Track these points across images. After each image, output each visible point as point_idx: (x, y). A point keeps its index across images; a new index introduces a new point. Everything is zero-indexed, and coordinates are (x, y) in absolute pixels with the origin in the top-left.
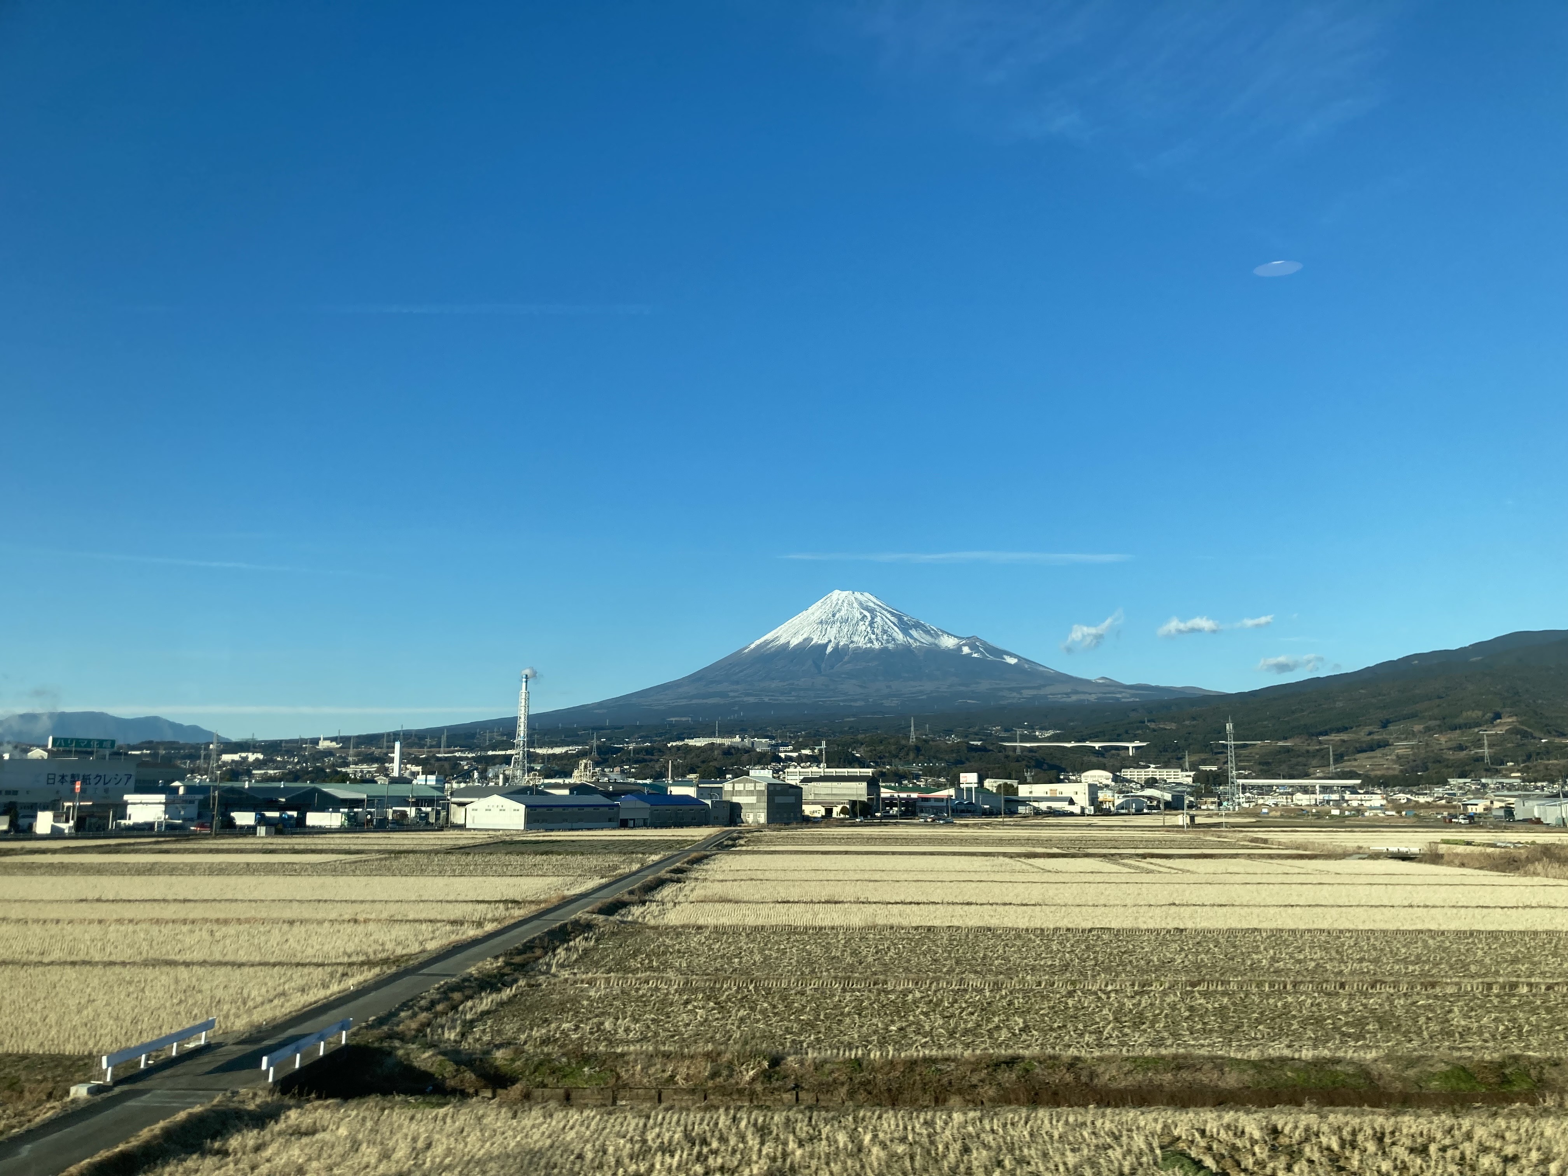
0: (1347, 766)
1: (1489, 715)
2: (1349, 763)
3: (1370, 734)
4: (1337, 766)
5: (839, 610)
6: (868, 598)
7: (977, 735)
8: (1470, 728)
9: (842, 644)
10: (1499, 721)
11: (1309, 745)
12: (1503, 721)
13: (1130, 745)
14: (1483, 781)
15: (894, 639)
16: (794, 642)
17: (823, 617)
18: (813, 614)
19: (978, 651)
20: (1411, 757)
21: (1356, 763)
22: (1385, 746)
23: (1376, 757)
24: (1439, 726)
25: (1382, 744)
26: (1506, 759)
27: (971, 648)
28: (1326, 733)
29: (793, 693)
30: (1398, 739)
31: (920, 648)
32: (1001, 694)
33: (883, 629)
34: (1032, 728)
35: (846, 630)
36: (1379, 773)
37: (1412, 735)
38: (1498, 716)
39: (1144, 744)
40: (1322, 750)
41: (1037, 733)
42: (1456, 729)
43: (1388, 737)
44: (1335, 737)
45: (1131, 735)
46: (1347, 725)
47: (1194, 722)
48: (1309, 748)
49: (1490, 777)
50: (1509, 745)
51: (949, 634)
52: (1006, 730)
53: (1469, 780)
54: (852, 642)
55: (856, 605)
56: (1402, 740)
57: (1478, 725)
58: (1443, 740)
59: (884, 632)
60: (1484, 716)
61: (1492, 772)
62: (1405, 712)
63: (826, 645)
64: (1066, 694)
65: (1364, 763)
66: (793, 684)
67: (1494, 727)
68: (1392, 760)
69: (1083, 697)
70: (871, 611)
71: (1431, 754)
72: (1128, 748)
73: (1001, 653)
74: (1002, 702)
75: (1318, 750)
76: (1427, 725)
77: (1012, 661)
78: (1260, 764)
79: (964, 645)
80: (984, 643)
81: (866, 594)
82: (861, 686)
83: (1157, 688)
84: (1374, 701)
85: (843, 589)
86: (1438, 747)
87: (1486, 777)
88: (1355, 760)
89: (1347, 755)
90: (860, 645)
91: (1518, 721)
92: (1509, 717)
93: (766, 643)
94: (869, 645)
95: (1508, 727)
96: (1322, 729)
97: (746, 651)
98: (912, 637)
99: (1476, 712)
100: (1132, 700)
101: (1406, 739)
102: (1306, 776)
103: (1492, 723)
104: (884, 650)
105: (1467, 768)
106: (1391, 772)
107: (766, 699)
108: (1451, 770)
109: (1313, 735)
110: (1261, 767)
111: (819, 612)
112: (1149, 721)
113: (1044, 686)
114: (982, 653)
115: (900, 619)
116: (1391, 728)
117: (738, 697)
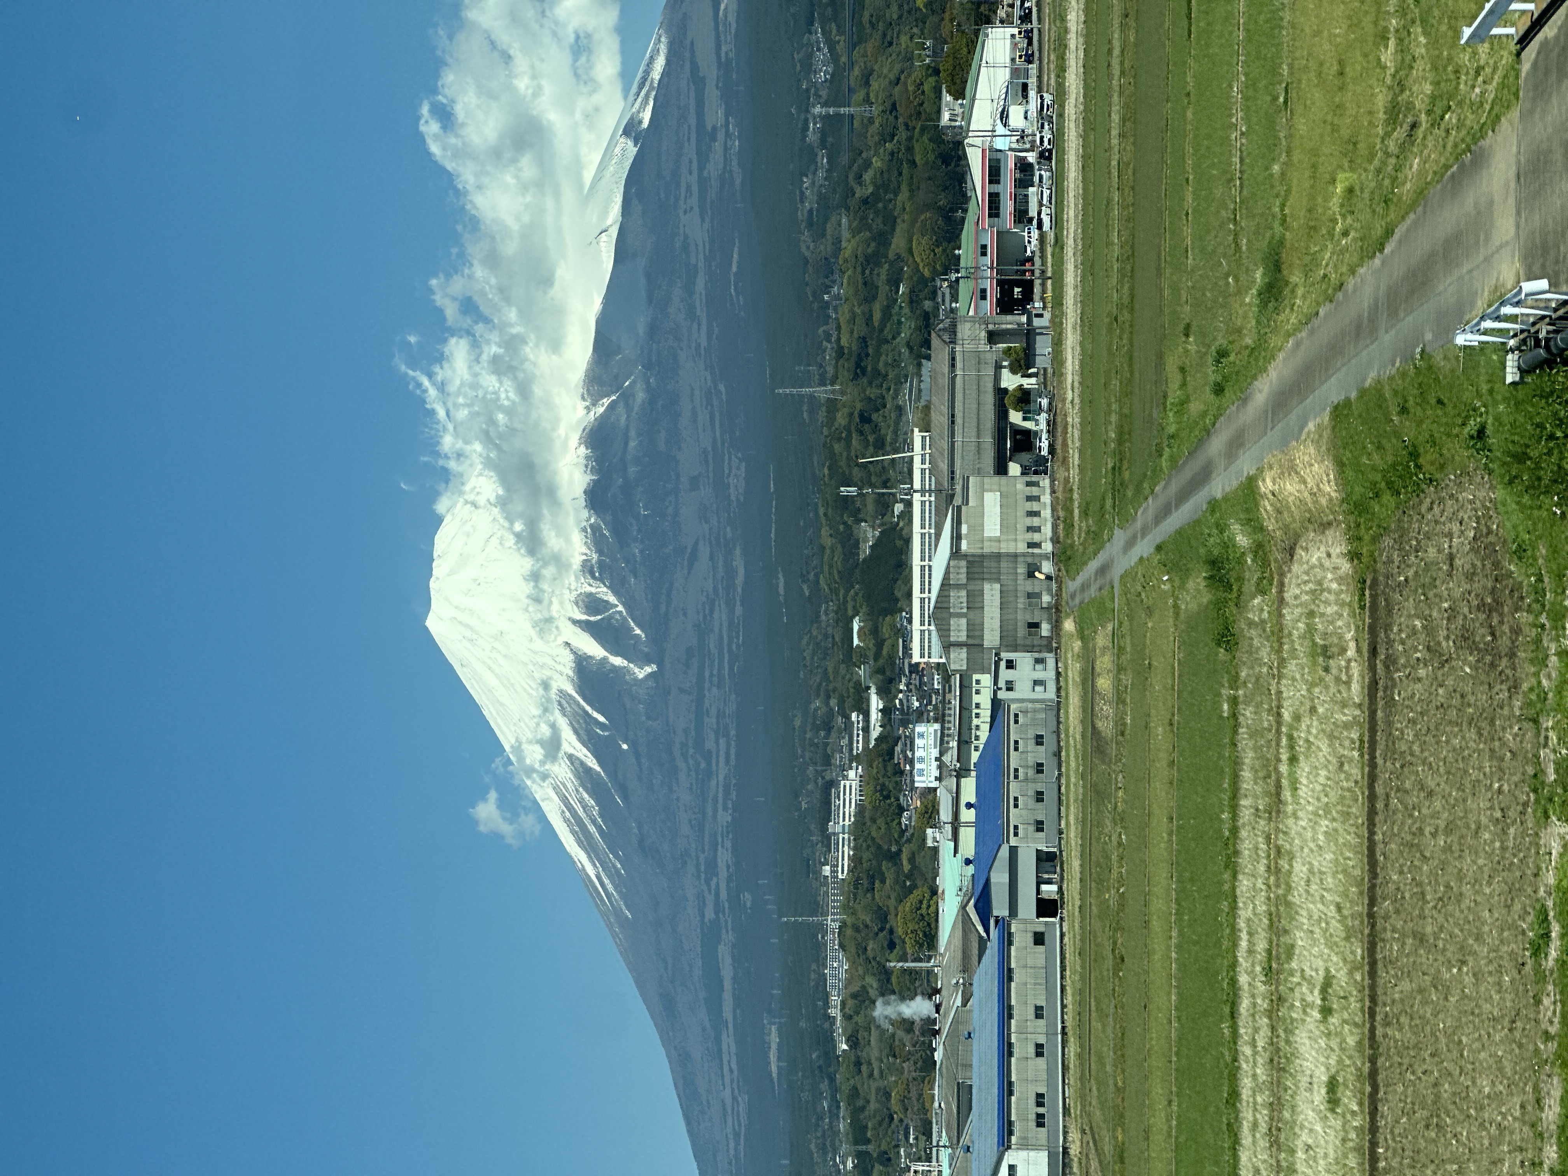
117: (717, 895)
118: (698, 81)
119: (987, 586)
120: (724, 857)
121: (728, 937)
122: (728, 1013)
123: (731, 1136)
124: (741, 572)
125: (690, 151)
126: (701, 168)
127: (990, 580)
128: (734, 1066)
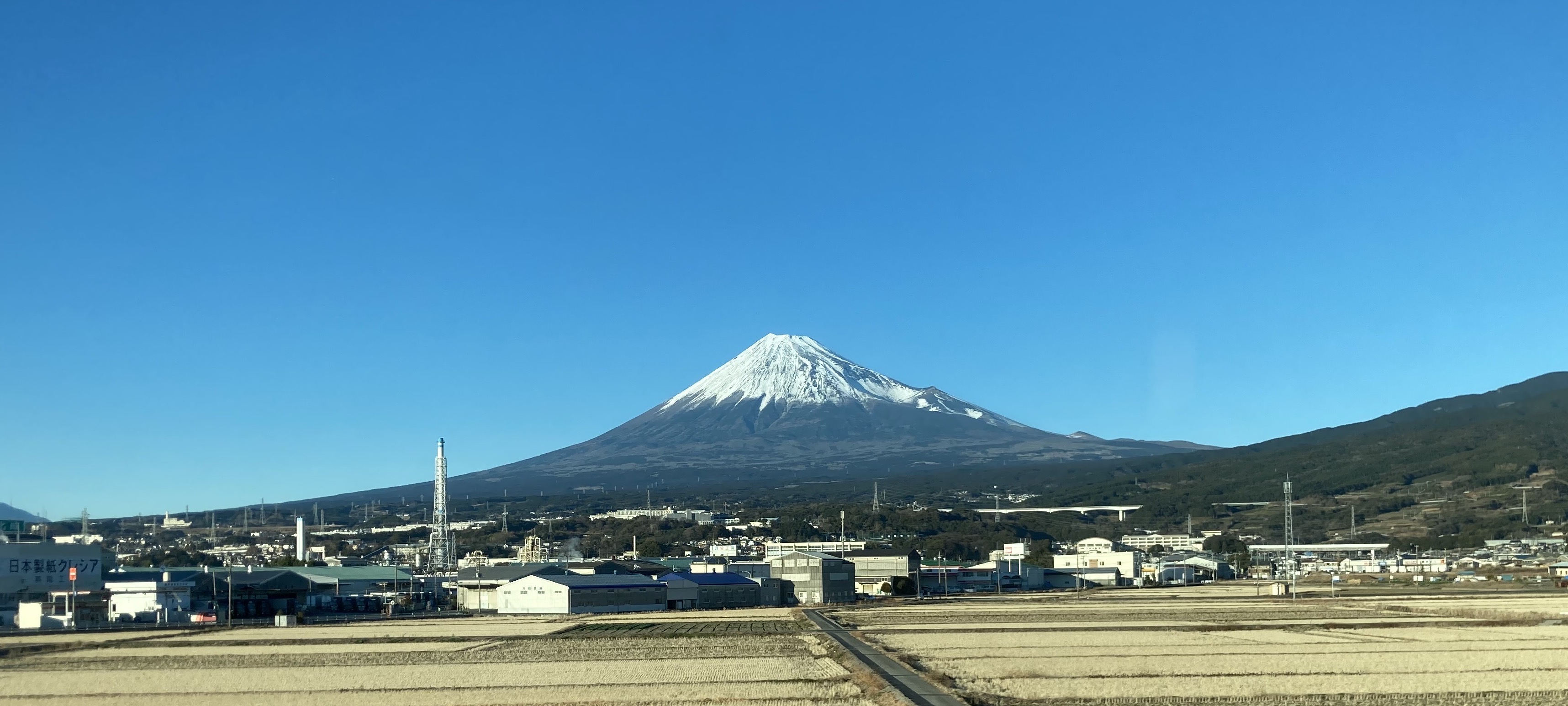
0: (1370, 528)
1: (1525, 468)
2: (1371, 525)
3: (1392, 491)
4: (1359, 528)
5: (774, 358)
6: (808, 343)
7: (944, 501)
8: (1503, 483)
9: (777, 398)
10: (1535, 474)
11: (1324, 505)
12: (1540, 474)
13: (1120, 509)
14: (1524, 541)
15: (839, 392)
16: (722, 397)
17: (756, 367)
18: (743, 363)
19: (936, 404)
20: (1441, 517)
21: (1379, 525)
22: (1410, 506)
23: (1401, 518)
24: (1470, 481)
25: (1406, 502)
26: (1544, 517)
27: (928, 401)
28: (1342, 492)
29: (722, 457)
30: (1424, 497)
31: (870, 403)
32: (963, 453)
33: (827, 381)
34: (1003, 491)
35: (782, 382)
36: (1404, 535)
37: (1441, 492)
38: (1534, 469)
39: (1137, 507)
40: (1339, 510)
41: (1010, 498)
42: (1488, 484)
43: (1413, 495)
44: (1354, 496)
45: (1120, 498)
46: (1366, 482)
47: (1191, 482)
48: (1325, 508)
49: (1531, 537)
50: (1547, 501)
51: (903, 385)
52: (974, 495)
53: (1508, 541)
54: (790, 396)
55: (794, 352)
56: (1429, 498)
57: (1513, 479)
58: (1475, 497)
59: (828, 383)
60: (1518, 469)
61: (1532, 532)
62: (1431, 466)
63: (759, 400)
64: (1037, 452)
65: (1389, 524)
66: (721, 446)
67: (1530, 481)
68: (1419, 521)
69: (1057, 455)
70: (813, 359)
71: (1462, 513)
72: (1118, 512)
73: (961, 406)
74: (964, 463)
75: (1334, 511)
76: (1456, 480)
77: (977, 415)
78: (1270, 527)
79: (920, 397)
80: (943, 395)
81: (806, 338)
82: (800, 448)
83: (1142, 444)
84: (1395, 453)
85: (778, 333)
86: (1470, 505)
87: (1527, 538)
88: (1378, 521)
89: (1369, 516)
90: (799, 398)
91: (1556, 475)
92: (1546, 469)
93: (687, 399)
94: (810, 399)
95: (1546, 482)
96: (1338, 487)
97: (665, 407)
98: (861, 388)
99: (1510, 464)
100: (1113, 457)
101: (1433, 497)
102: (1324, 540)
103: (1528, 477)
104: (828, 405)
105: (1504, 528)
106: (1418, 535)
107: (691, 464)
108: (1486, 530)
109: (1328, 494)
110: (1272, 531)
111: (750, 361)
112: (1139, 481)
113: (1013, 443)
114: (941, 406)
115: (846, 368)
116: (1416, 484)
117: (657, 462)
118: (1007, 445)
119: (808, 575)
120: (673, 465)
121: (639, 467)
122: (606, 467)
123: (552, 470)
124: (796, 469)
125: (977, 443)
126: (969, 448)
127: (811, 576)
128: (583, 471)
